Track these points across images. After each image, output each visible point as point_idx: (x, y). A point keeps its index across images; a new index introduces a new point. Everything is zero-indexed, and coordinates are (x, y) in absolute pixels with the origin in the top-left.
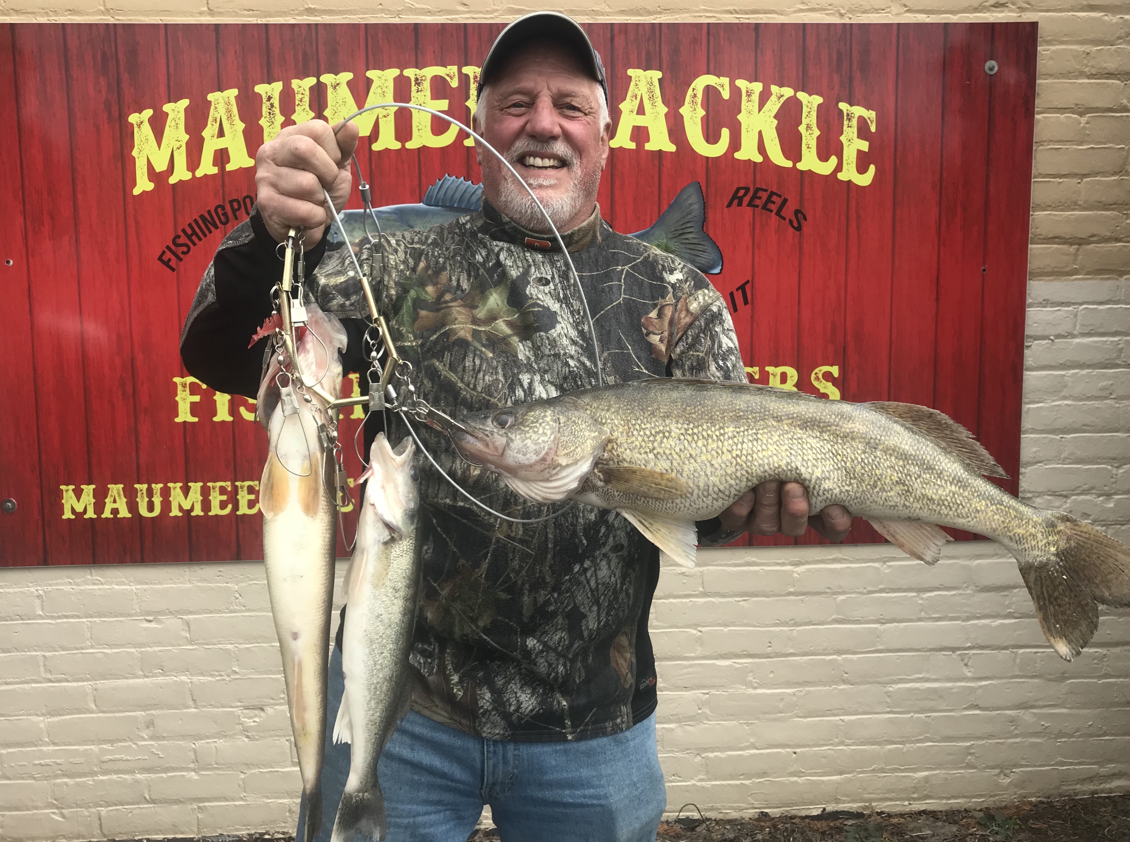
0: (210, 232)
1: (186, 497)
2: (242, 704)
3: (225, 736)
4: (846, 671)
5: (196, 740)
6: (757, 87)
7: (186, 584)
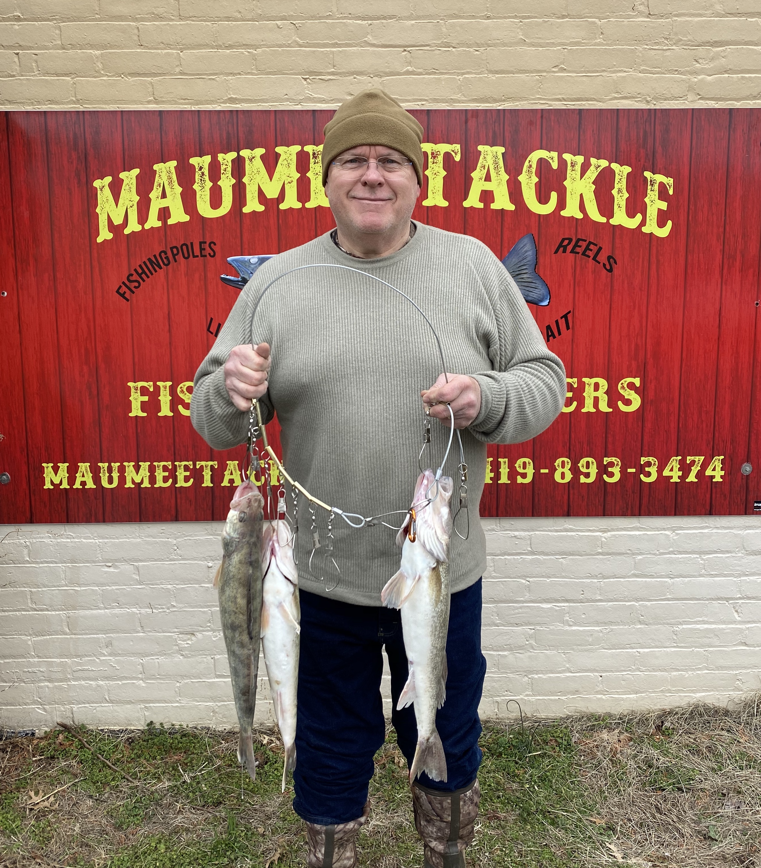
0: (156, 271)
1: (137, 474)
2: (178, 630)
3: (165, 654)
4: (643, 613)
5: (144, 657)
6: (580, 159)
7: (136, 539)
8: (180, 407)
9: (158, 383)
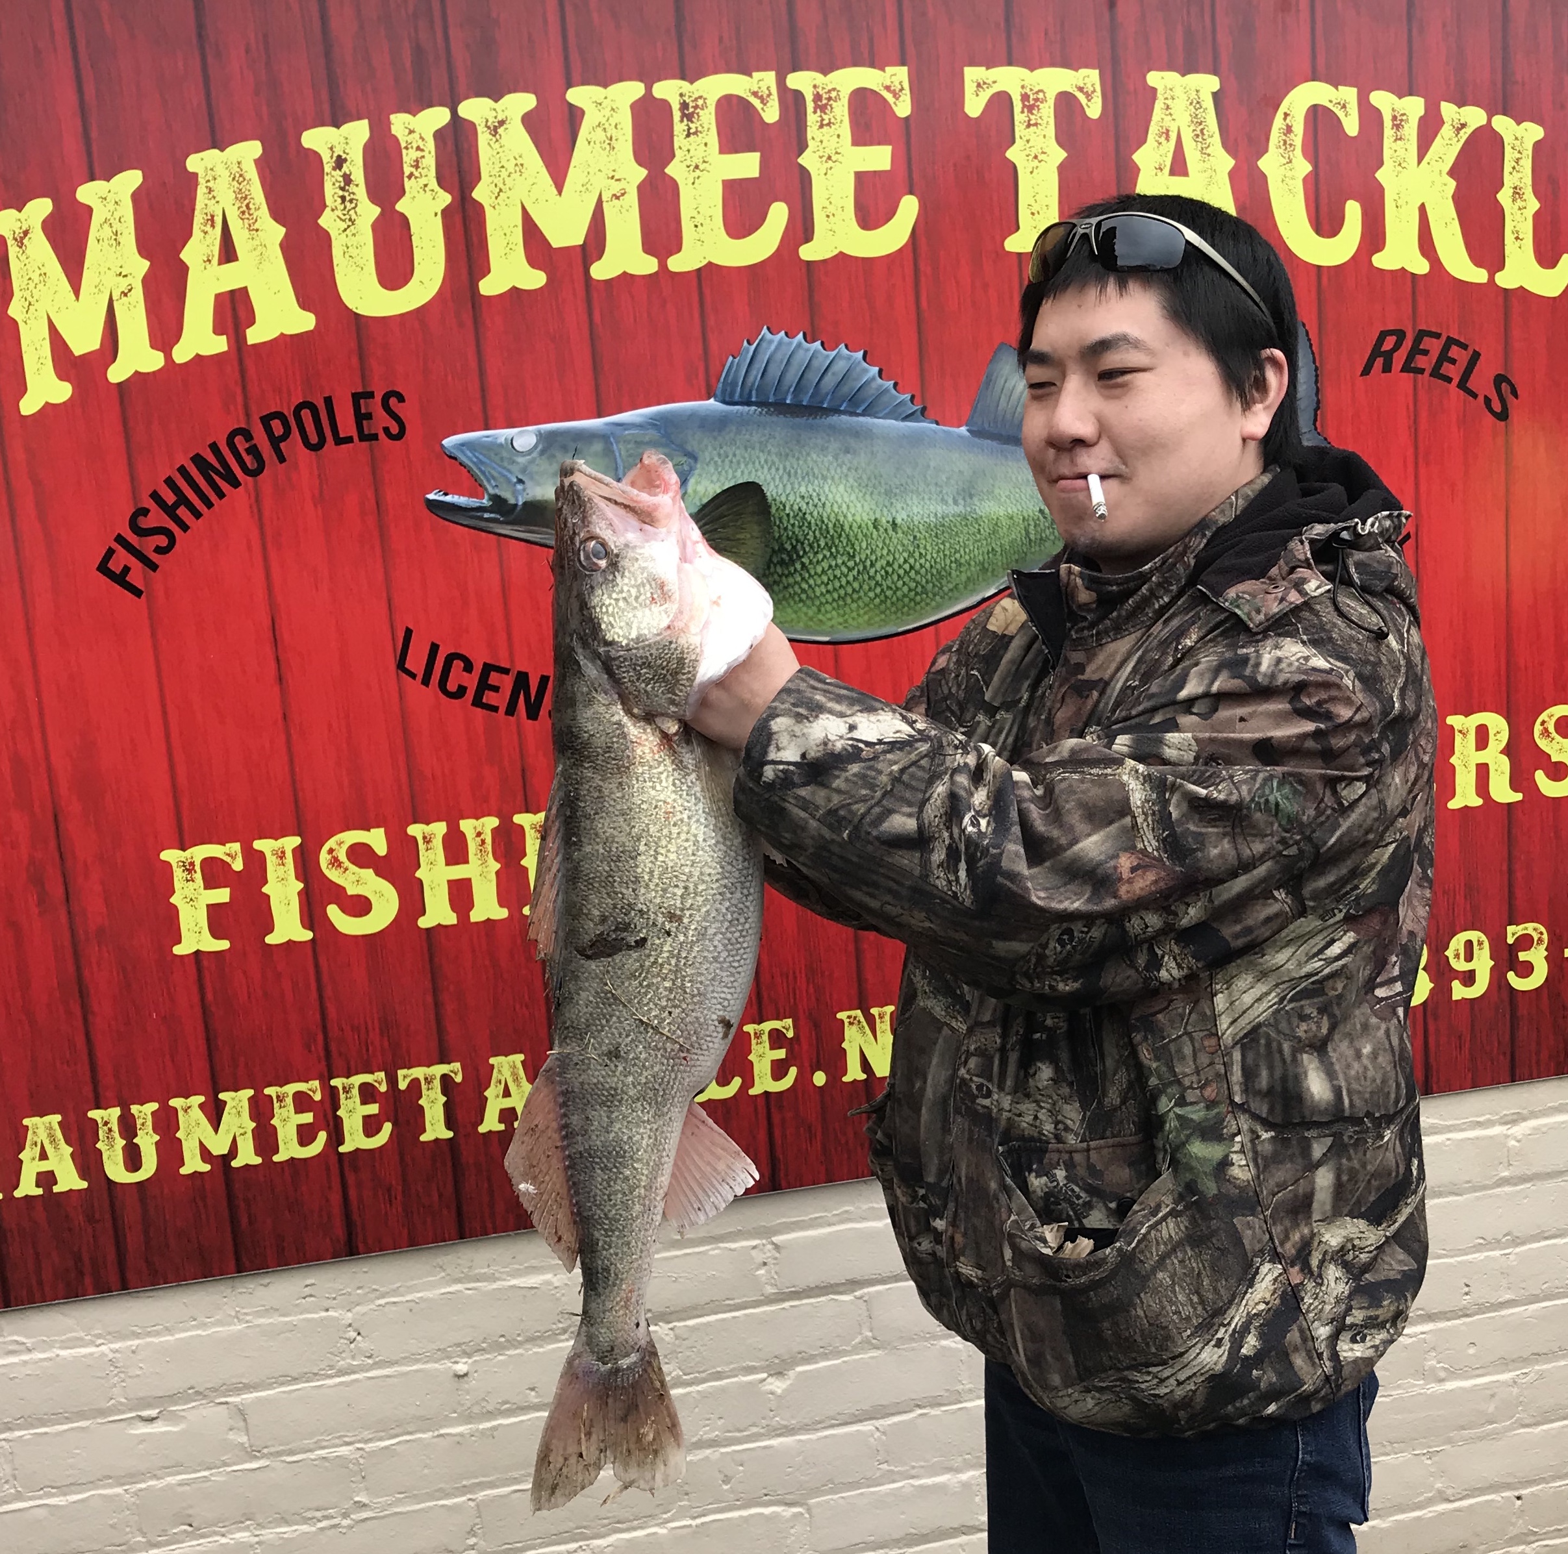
0: (221, 494)
1: (216, 1130)
6: (1414, 107)
7: (229, 1324)
8: (333, 911)
9: (258, 845)
